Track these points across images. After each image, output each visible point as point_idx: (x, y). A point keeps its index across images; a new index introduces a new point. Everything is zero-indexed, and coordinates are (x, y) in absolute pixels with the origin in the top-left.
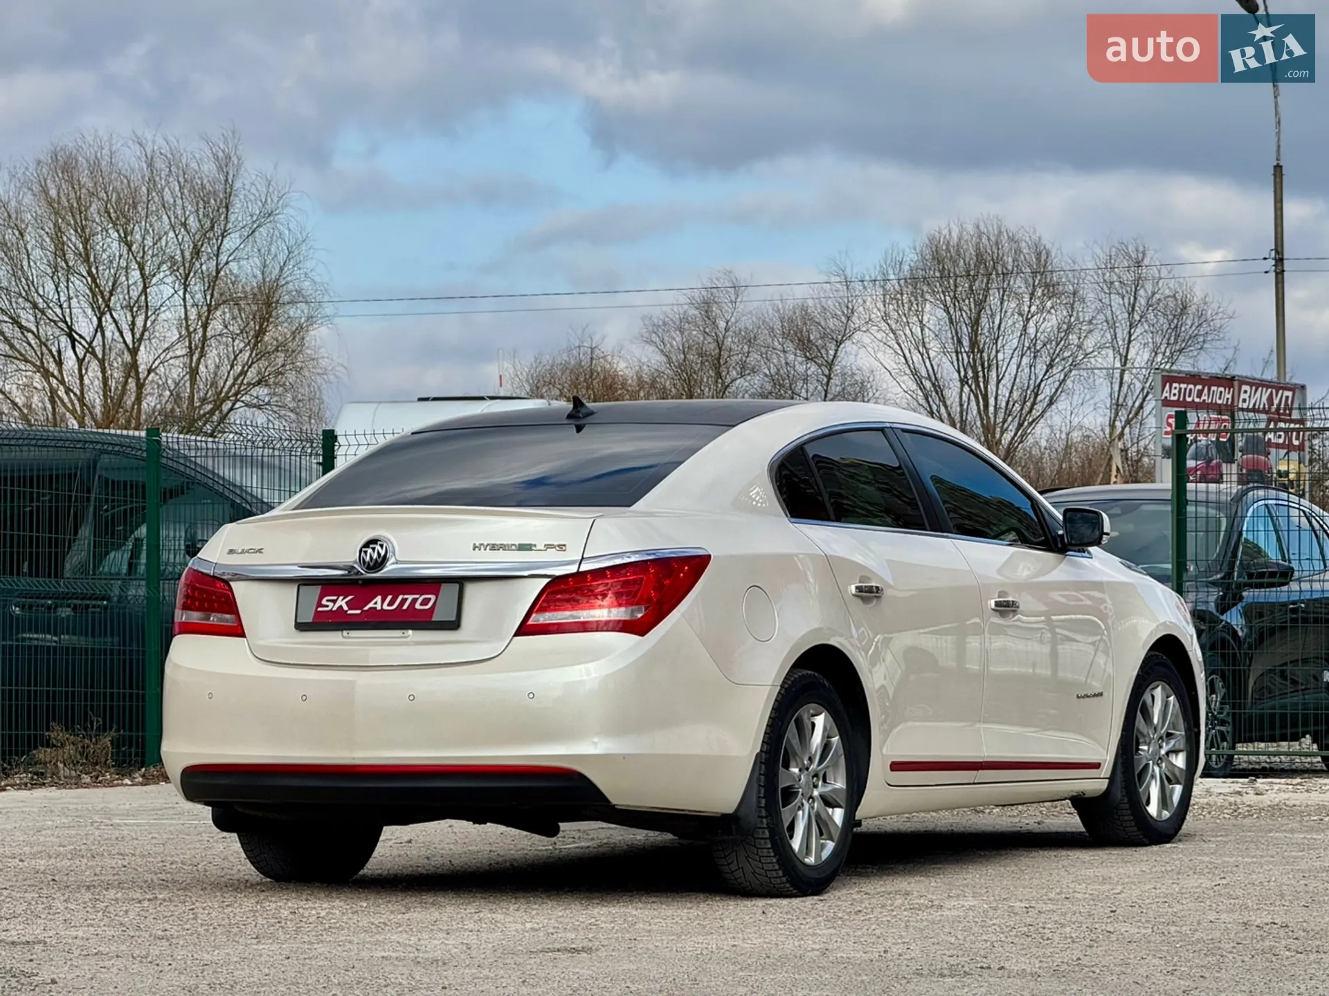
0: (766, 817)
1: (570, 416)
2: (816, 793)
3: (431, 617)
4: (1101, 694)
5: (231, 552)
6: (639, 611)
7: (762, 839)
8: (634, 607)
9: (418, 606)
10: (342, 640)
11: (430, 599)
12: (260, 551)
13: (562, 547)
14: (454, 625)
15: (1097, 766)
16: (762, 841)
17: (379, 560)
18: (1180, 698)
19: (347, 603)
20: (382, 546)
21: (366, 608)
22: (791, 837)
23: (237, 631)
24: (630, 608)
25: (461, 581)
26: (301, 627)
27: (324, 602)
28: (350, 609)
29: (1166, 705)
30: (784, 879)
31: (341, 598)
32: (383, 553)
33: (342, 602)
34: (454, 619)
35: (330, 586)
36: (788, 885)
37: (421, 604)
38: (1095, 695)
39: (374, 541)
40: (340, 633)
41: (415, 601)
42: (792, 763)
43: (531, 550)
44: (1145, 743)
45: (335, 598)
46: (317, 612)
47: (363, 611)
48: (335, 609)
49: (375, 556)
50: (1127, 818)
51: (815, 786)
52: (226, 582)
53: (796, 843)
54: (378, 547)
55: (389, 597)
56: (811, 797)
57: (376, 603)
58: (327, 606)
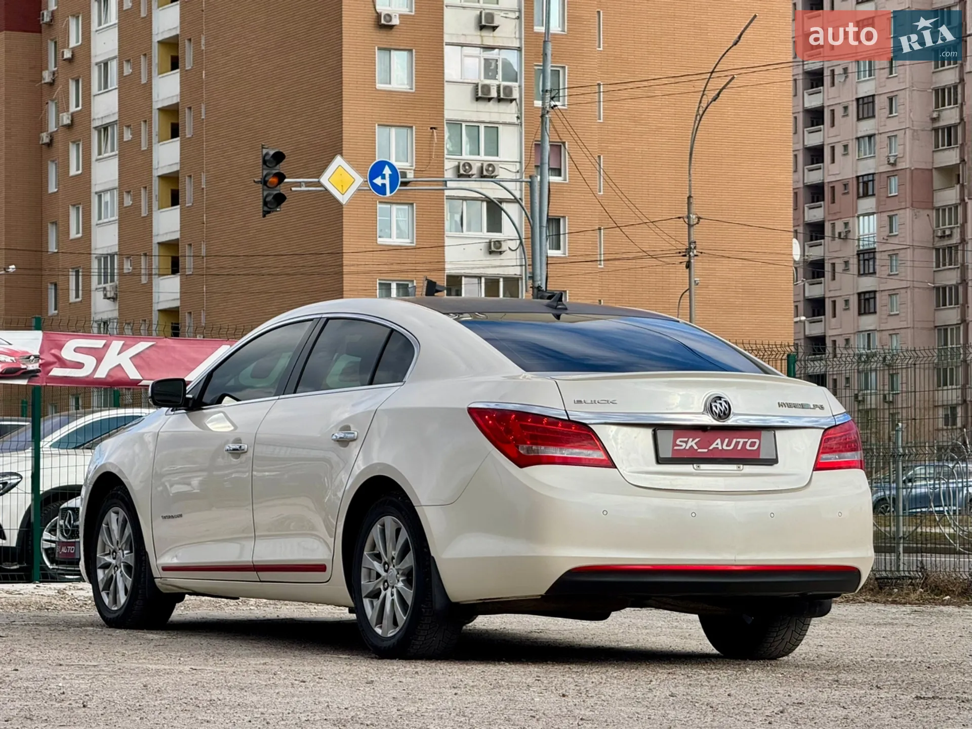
3: (759, 455)
5: (579, 402)
9: (748, 447)
10: (694, 471)
11: (755, 442)
12: (612, 402)
14: (773, 462)
17: (725, 413)
19: (696, 443)
20: (726, 402)
21: (711, 448)
23: (609, 463)
25: (773, 430)
26: (659, 461)
27: (678, 442)
28: (699, 448)
31: (691, 440)
32: (727, 407)
33: (692, 443)
34: (773, 457)
35: (682, 430)
37: (750, 446)
40: (691, 466)
41: (745, 443)
43: (808, 408)
45: (686, 439)
46: (674, 450)
47: (709, 450)
48: (687, 448)
49: (721, 409)
52: (588, 426)
55: (727, 440)
57: (717, 444)
58: (681, 446)
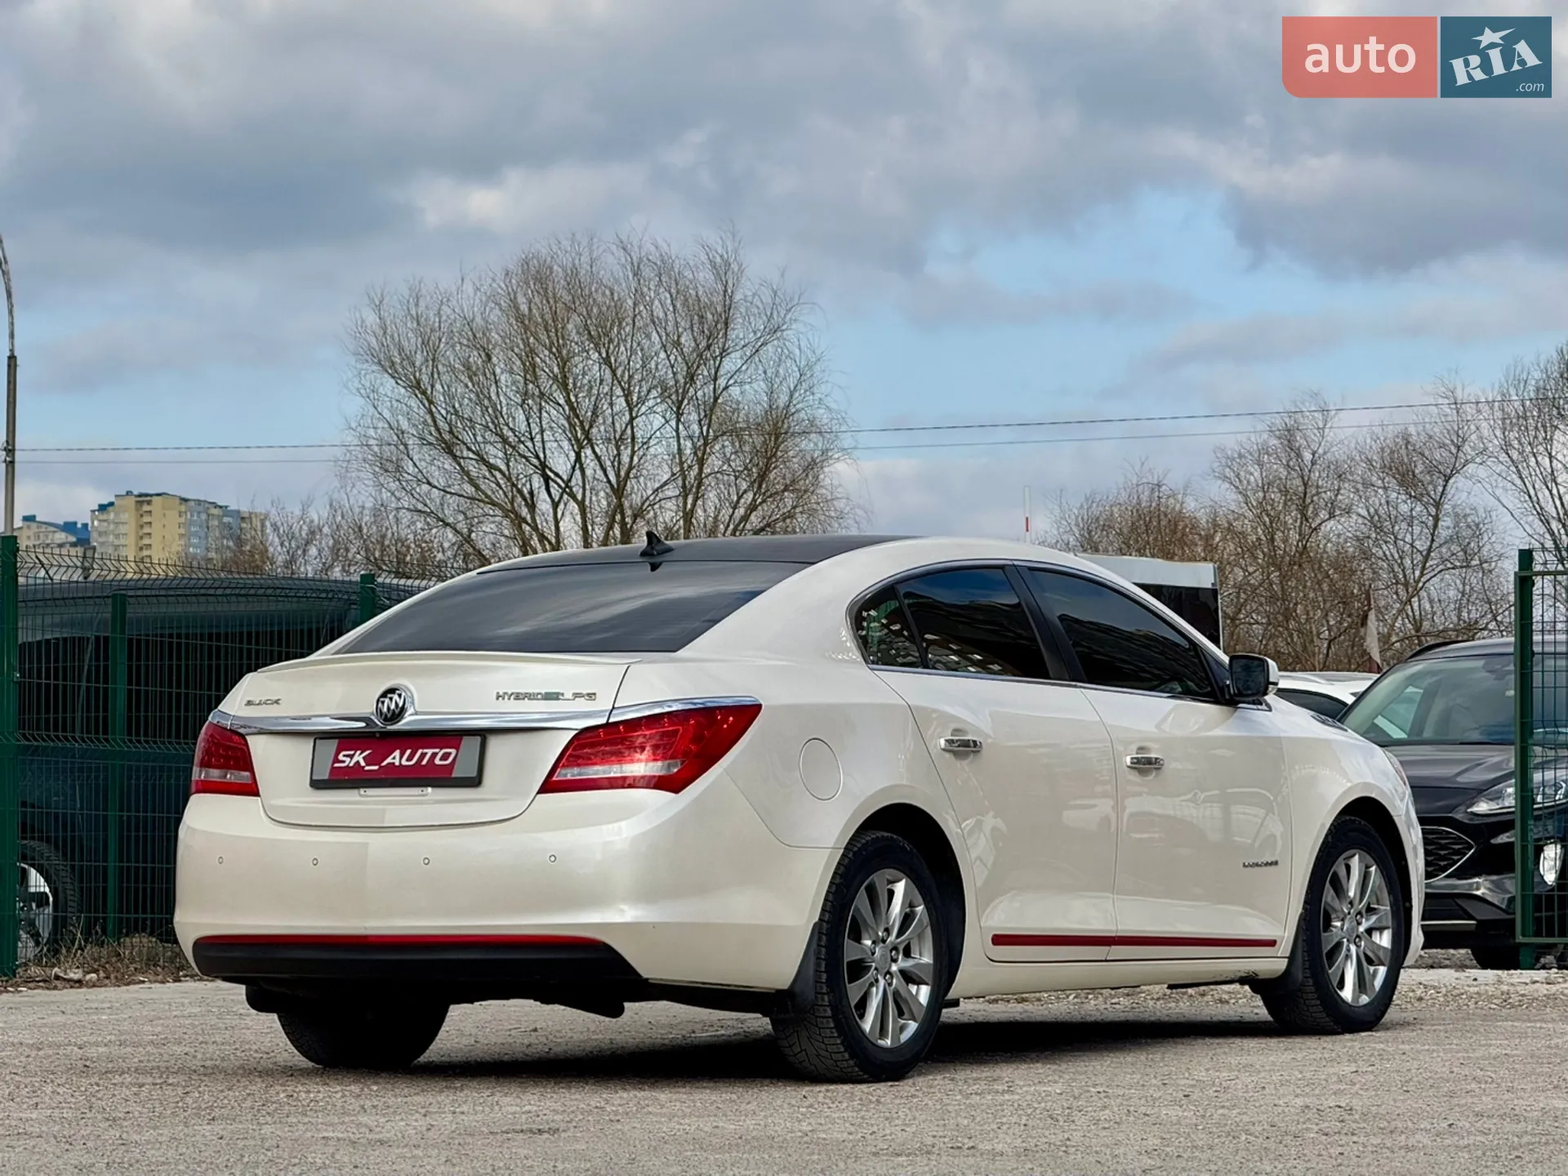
0: (827, 993)
1: (644, 554)
2: (894, 968)
3: (451, 773)
4: (1276, 863)
5: (249, 703)
6: (676, 766)
7: (823, 1017)
8: (669, 761)
9: (437, 761)
10: (358, 798)
11: (450, 754)
12: (277, 702)
13: (591, 696)
14: (475, 782)
15: (1272, 943)
16: (825, 1020)
17: (397, 711)
18: (1383, 869)
19: (364, 758)
20: (400, 696)
21: (384, 764)
22: (862, 1016)
23: (251, 790)
24: (667, 762)
25: (483, 734)
26: (316, 784)
27: (341, 757)
28: (368, 765)
29: (1365, 877)
30: (851, 1062)
31: (359, 752)
32: (401, 705)
33: (359, 758)
34: (474, 774)
35: (346, 740)
36: (857, 1069)
37: (441, 759)
38: (1267, 864)
39: (392, 691)
40: (356, 791)
41: (434, 755)
42: (864, 935)
43: (557, 699)
44: (1338, 919)
45: (352, 752)
46: (333, 768)
47: (381, 767)
48: (351, 765)
49: (393, 707)
50: (1313, 1002)
51: (895, 961)
52: (243, 736)
53: (868, 1024)
54: (395, 697)
55: (408, 752)
56: (888, 972)
57: (394, 758)
58: (344, 762)
